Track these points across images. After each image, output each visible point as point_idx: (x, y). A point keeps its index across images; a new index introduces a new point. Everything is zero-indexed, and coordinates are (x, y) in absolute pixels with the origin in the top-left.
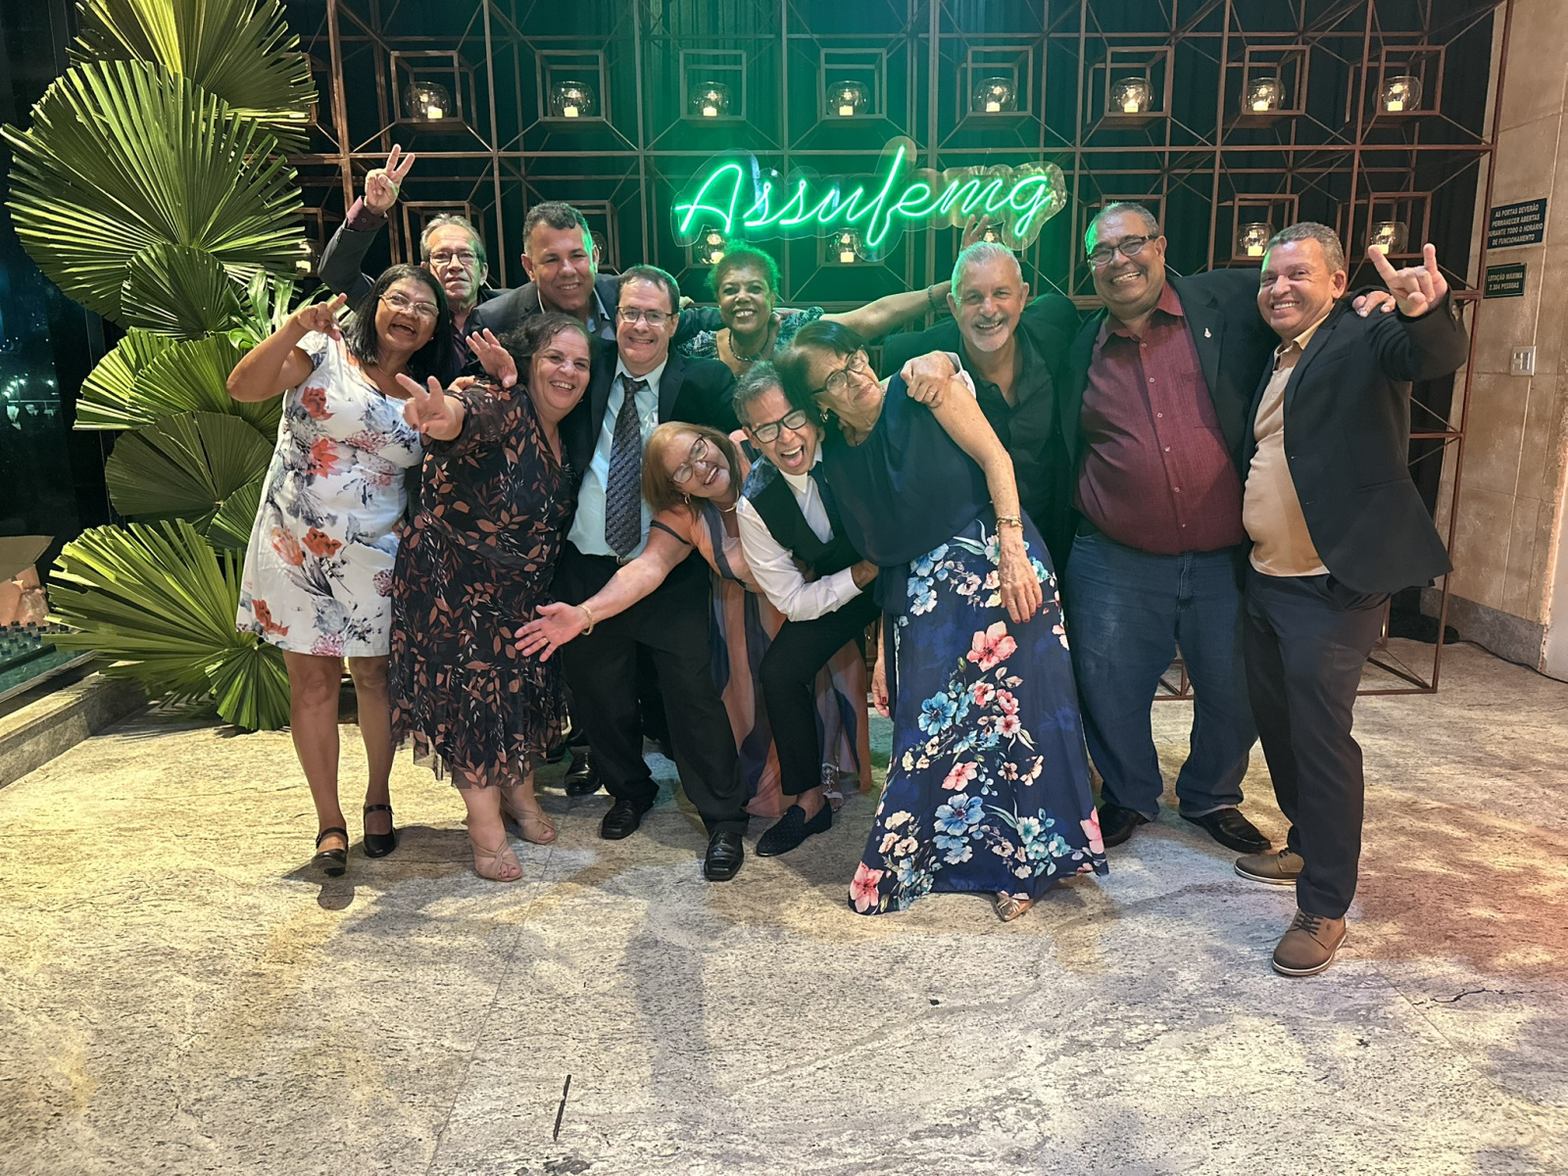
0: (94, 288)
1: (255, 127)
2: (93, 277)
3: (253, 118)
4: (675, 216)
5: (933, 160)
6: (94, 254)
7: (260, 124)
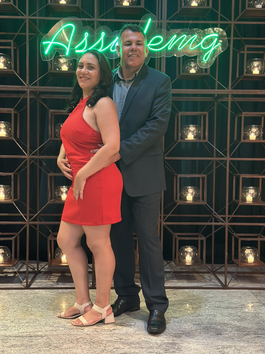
4: (43, 46)
5: (164, 25)
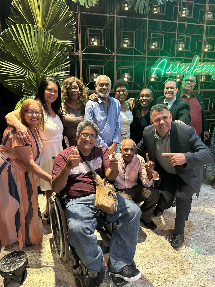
0: (13, 85)
1: (60, 45)
2: (14, 82)
3: (60, 42)
6: (15, 76)
7: (62, 44)
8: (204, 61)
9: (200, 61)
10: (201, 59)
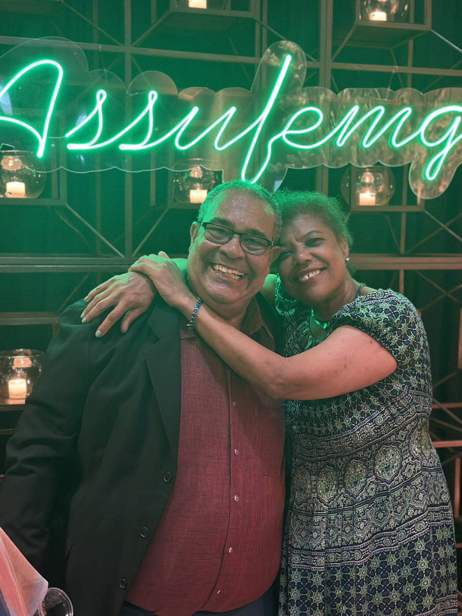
5: (326, 76)
8: (341, 81)
9: (312, 79)
10: (314, 64)
